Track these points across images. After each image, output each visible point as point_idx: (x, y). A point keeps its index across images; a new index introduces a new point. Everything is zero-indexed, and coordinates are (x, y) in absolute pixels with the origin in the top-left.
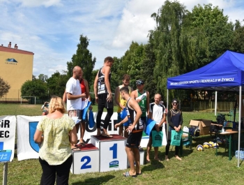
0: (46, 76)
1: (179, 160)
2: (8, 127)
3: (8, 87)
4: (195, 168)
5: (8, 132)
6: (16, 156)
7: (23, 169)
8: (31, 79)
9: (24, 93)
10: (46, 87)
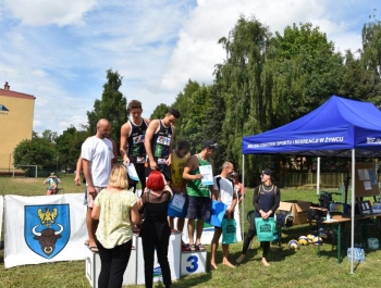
0: (55, 133)
4: (286, 276)
7: (12, 282)
8: (30, 138)
9: (18, 160)
10: (54, 150)
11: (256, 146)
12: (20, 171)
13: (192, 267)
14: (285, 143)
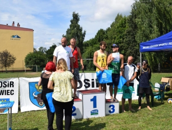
0: (45, 48)
1: (150, 111)
2: (13, 86)
3: (14, 59)
4: (163, 116)
5: (13, 91)
6: (19, 109)
8: (32, 51)
9: (27, 63)
10: (45, 57)
11: (147, 47)
12: (29, 69)
13: (112, 110)
14: (163, 44)
